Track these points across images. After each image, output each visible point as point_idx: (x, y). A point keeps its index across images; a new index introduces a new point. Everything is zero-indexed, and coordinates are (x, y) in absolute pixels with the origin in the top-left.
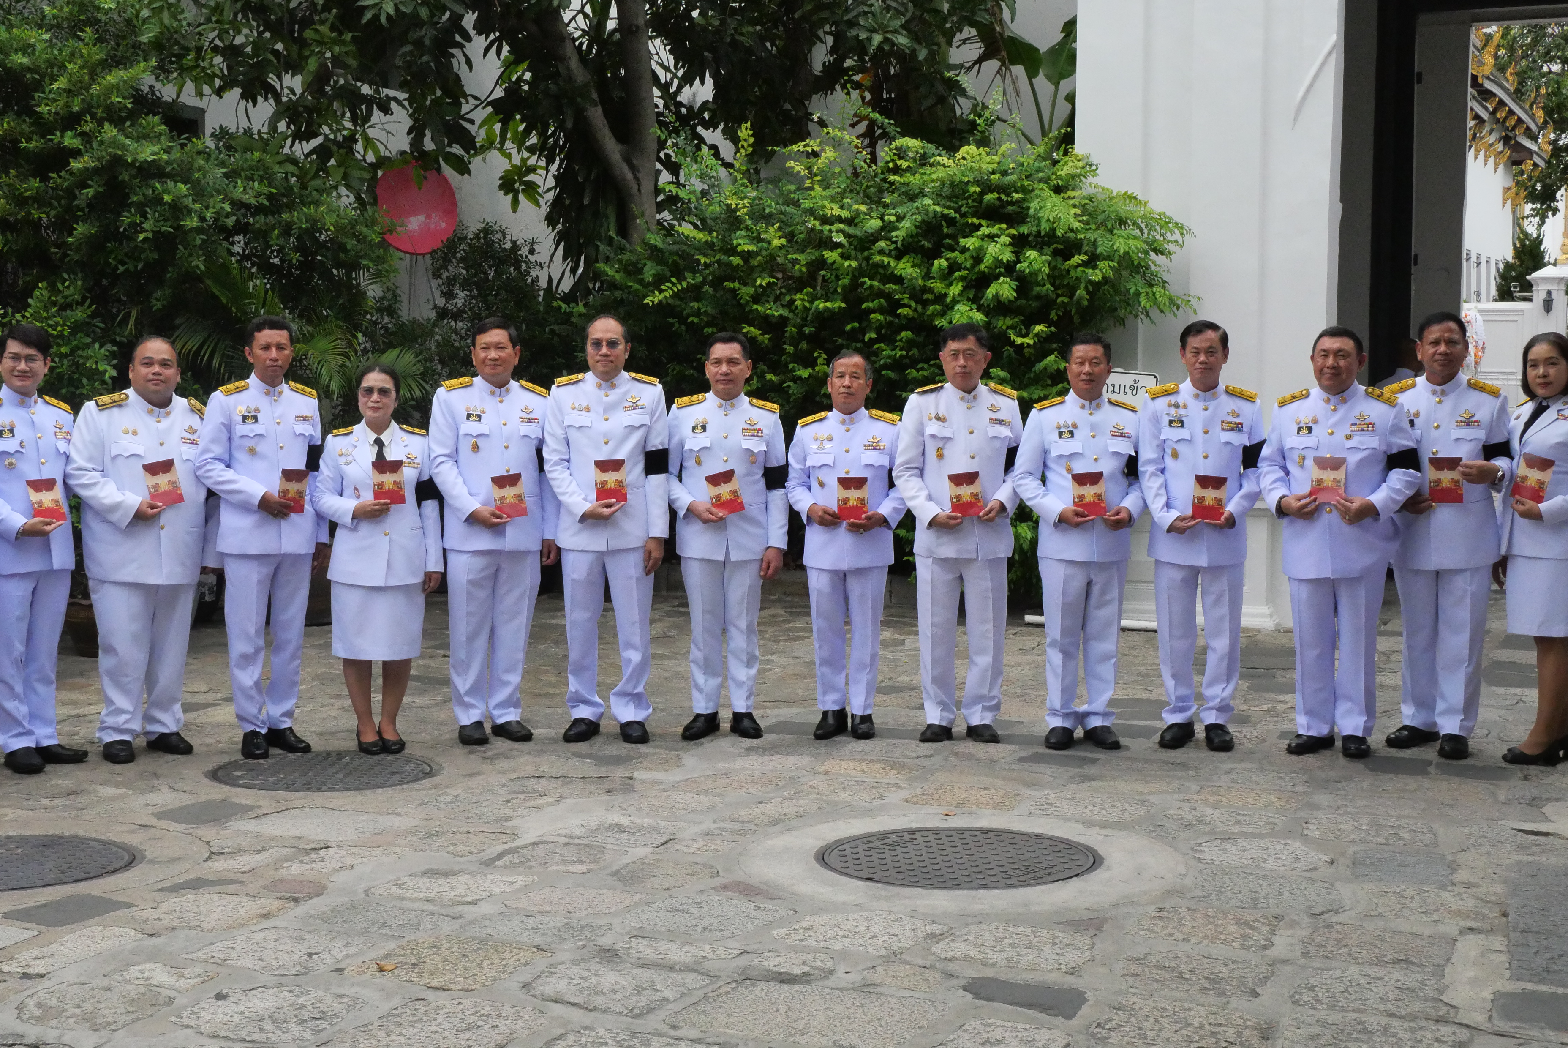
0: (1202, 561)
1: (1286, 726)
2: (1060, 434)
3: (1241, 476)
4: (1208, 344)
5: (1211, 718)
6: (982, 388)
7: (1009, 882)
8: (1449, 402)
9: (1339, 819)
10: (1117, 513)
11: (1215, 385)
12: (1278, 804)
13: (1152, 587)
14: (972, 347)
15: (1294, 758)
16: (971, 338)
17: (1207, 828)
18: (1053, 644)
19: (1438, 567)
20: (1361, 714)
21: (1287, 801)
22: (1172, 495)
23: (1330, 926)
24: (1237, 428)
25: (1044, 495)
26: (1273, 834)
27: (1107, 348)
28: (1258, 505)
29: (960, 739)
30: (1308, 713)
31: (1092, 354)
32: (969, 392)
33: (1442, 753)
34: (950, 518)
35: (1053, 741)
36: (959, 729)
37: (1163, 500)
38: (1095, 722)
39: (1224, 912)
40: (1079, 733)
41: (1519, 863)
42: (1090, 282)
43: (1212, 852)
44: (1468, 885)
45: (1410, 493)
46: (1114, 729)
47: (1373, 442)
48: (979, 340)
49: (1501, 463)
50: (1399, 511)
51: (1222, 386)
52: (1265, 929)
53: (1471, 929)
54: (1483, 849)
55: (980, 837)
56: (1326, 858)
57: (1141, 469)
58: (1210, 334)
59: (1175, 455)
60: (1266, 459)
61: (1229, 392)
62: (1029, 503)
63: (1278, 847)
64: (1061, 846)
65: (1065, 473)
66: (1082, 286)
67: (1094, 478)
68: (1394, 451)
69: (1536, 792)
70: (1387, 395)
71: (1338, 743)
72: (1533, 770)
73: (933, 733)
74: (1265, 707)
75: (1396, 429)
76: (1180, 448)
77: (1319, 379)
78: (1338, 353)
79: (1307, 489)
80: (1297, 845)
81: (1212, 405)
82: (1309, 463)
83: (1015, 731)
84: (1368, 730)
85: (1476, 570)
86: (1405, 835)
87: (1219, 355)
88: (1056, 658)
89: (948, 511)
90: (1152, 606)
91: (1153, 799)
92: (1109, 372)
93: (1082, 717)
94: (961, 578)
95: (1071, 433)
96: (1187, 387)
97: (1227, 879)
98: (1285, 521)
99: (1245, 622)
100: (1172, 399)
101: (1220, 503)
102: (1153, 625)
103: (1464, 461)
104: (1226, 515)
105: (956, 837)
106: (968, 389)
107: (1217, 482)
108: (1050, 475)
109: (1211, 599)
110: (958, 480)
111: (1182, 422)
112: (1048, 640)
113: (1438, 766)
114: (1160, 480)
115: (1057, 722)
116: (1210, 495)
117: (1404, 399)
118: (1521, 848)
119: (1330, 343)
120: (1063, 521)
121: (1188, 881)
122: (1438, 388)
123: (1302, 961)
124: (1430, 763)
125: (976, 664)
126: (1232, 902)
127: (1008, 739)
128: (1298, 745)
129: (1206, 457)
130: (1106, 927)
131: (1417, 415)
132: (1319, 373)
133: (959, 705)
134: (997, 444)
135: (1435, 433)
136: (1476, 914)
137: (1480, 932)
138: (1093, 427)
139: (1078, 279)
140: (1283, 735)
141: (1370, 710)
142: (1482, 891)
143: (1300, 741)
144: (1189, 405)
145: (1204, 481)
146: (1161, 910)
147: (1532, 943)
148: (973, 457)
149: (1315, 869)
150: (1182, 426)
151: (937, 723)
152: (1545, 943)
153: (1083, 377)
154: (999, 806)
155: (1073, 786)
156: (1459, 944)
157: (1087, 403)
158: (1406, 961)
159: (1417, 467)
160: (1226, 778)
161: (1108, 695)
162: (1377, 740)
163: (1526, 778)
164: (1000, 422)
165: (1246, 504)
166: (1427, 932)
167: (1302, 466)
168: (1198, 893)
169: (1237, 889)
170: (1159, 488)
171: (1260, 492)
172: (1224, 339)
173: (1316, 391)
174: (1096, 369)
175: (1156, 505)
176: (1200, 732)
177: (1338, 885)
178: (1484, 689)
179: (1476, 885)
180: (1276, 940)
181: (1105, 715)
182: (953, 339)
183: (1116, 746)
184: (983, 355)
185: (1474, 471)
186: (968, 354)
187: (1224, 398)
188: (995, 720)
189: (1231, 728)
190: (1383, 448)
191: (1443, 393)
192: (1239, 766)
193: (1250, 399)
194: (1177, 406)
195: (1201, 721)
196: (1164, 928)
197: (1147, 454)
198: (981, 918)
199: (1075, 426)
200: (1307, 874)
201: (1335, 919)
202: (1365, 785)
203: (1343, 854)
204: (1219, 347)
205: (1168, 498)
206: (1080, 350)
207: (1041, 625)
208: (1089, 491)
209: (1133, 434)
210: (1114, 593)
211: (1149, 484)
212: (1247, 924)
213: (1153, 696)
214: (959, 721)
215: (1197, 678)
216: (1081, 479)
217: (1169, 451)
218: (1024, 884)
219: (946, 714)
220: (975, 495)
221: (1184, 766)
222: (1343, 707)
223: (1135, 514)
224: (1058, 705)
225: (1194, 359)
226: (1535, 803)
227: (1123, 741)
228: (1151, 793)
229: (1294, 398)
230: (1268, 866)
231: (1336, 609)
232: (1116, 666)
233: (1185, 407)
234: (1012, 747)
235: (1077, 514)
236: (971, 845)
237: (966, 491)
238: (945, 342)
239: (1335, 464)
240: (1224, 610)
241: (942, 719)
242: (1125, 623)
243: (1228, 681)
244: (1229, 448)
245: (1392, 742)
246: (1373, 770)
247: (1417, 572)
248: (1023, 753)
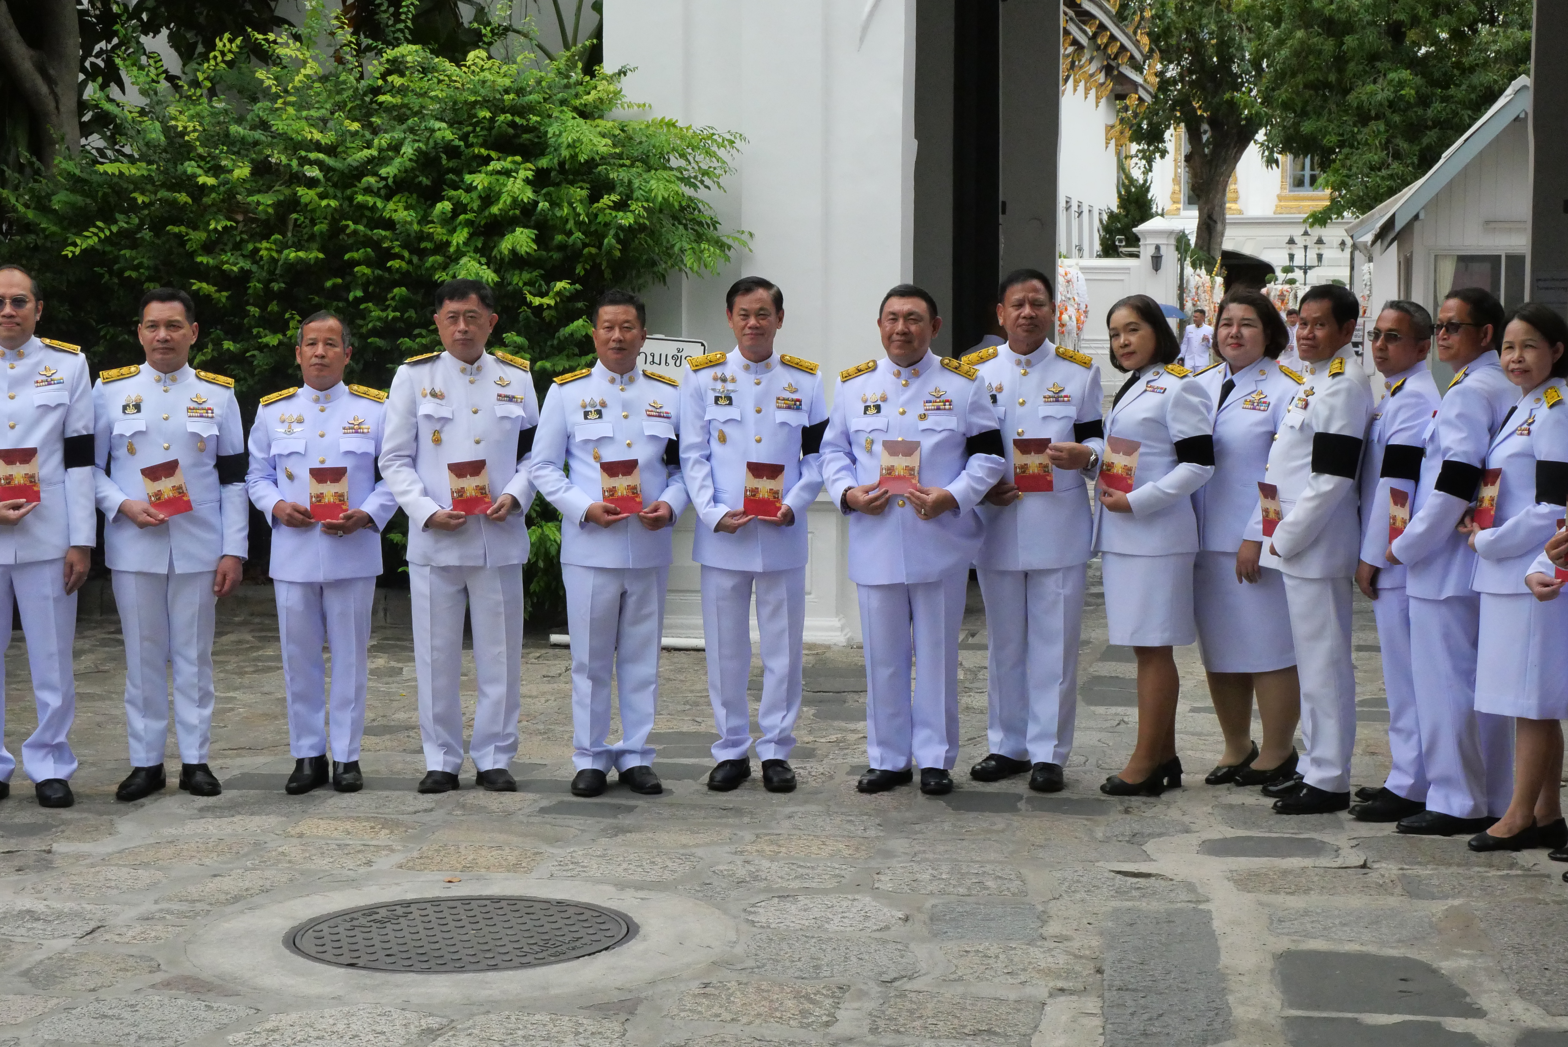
0: (757, 566)
1: (857, 760)
2: (586, 415)
3: (800, 463)
4: (758, 306)
5: (770, 753)
6: (487, 358)
7: (524, 960)
8: (1035, 375)
9: (916, 867)
10: (656, 510)
11: (769, 354)
12: (846, 853)
13: (697, 598)
14: (475, 308)
15: (866, 797)
16: (473, 296)
17: (763, 885)
18: (580, 669)
19: (1027, 568)
20: (941, 743)
21: (857, 849)
22: (718, 486)
23: (902, 995)
24: (795, 405)
25: (568, 489)
26: (840, 889)
27: (641, 309)
28: (821, 497)
29: (469, 787)
30: (881, 743)
31: (622, 317)
32: (472, 362)
33: (1035, 786)
34: (451, 516)
35: (581, 786)
36: (467, 775)
37: (710, 492)
38: (632, 762)
39: (781, 985)
40: (613, 776)
41: (1116, 910)
42: (621, 227)
43: (768, 914)
44: (1060, 939)
45: (993, 481)
46: (654, 770)
47: (950, 422)
48: (483, 299)
49: (1093, 444)
50: (982, 503)
51: (776, 355)
52: (828, 1002)
53: (1062, 990)
54: (1078, 896)
55: (491, 907)
56: (900, 915)
57: (682, 455)
58: (761, 293)
59: (723, 439)
60: (830, 444)
61: (784, 363)
62: (549, 499)
63: (845, 904)
64: (588, 914)
65: (592, 461)
66: (612, 232)
67: (628, 467)
68: (975, 433)
69: (1136, 827)
70: (965, 367)
71: (917, 778)
72: (1135, 801)
73: (436, 782)
74: (833, 738)
75: (976, 407)
76: (728, 430)
77: (887, 348)
78: (908, 316)
79: (876, 479)
80: (866, 901)
81: (765, 378)
82: (878, 448)
83: (537, 775)
84: (950, 761)
85: (1066, 570)
86: (990, 883)
87: (773, 318)
88: (583, 685)
89: (448, 508)
90: (700, 621)
91: (700, 852)
92: (644, 338)
93: (616, 757)
94: (465, 590)
95: (599, 413)
96: (735, 357)
97: (784, 946)
98: (851, 517)
99: (808, 636)
100: (718, 371)
101: (776, 496)
102: (700, 643)
103: (1053, 443)
104: (783, 509)
105: (460, 909)
106: (471, 360)
107: (771, 471)
108: (574, 464)
109: (767, 611)
110: (460, 470)
111: (730, 399)
112: (574, 665)
113: (1029, 800)
114: (706, 469)
115: (586, 764)
116: (765, 486)
117: (986, 371)
118: (1120, 893)
119: (900, 305)
120: (590, 520)
121: (739, 950)
122: (1023, 358)
123: (870, 1038)
124: (1020, 797)
125: (486, 696)
126: (790, 972)
127: (527, 786)
128: (870, 782)
129: (759, 441)
130: (640, 1010)
131: (1000, 389)
132: (888, 340)
133: (467, 746)
134: (507, 425)
135: (1020, 410)
136: (1068, 972)
137: (1072, 992)
138: (625, 406)
139: (606, 225)
140: (853, 770)
141: (952, 738)
142: (1076, 944)
143: (872, 777)
144: (738, 378)
145: (757, 469)
146: (706, 985)
147: (1129, 1003)
148: (478, 442)
149: (887, 928)
150: (730, 404)
151: (439, 768)
152: (1142, 1001)
153: (613, 345)
154: (515, 868)
155: (604, 841)
156: (1047, 1008)
157: (617, 376)
158: (989, 1032)
159: (1001, 452)
160: (786, 824)
161: (647, 729)
162: (960, 773)
163: (1127, 811)
164: (511, 399)
165: (806, 496)
166: (1013, 996)
167: (870, 451)
168: (750, 963)
169: (797, 957)
170: (704, 479)
171: (822, 483)
172: (778, 299)
173: (885, 362)
174: (628, 336)
175: (701, 499)
176: (756, 770)
177: (912, 946)
178: (1082, 709)
179: (1067, 939)
180: (841, 1014)
181: (644, 753)
182: (452, 298)
183: (657, 790)
184: (488, 318)
185: (1064, 455)
186: (470, 317)
187: (779, 369)
188: (511, 763)
189: (793, 764)
190: (962, 429)
191: (1029, 364)
192: (802, 809)
193: (809, 371)
194: (724, 380)
195: (757, 756)
196: (709, 1007)
197: (690, 437)
198: (490, 1007)
199: (604, 405)
200: (878, 935)
201: (908, 986)
202: (947, 826)
203: (919, 909)
204: (772, 310)
205: (716, 490)
206: (608, 312)
207: (567, 647)
208: (622, 483)
209: (673, 413)
210: (653, 607)
211: (693, 474)
212: (807, 997)
213: (702, 728)
214: (467, 765)
215: (752, 706)
216: (611, 469)
217: (715, 434)
218: (542, 962)
219: (451, 759)
220: (481, 489)
221: (738, 812)
222: (921, 735)
223: (677, 509)
224: (586, 743)
225: (743, 323)
226: (1136, 839)
227: (665, 784)
228: (697, 846)
229: (859, 371)
230: (832, 927)
231: (911, 618)
232: (657, 695)
233: (733, 380)
234: (530, 796)
235: (608, 511)
236: (479, 918)
237: (470, 484)
238: (441, 303)
239: (908, 448)
240: (783, 622)
241: (445, 763)
242: (666, 641)
243: (788, 710)
244: (786, 429)
245: (980, 775)
246: (956, 808)
247: (1004, 573)
248: (545, 803)
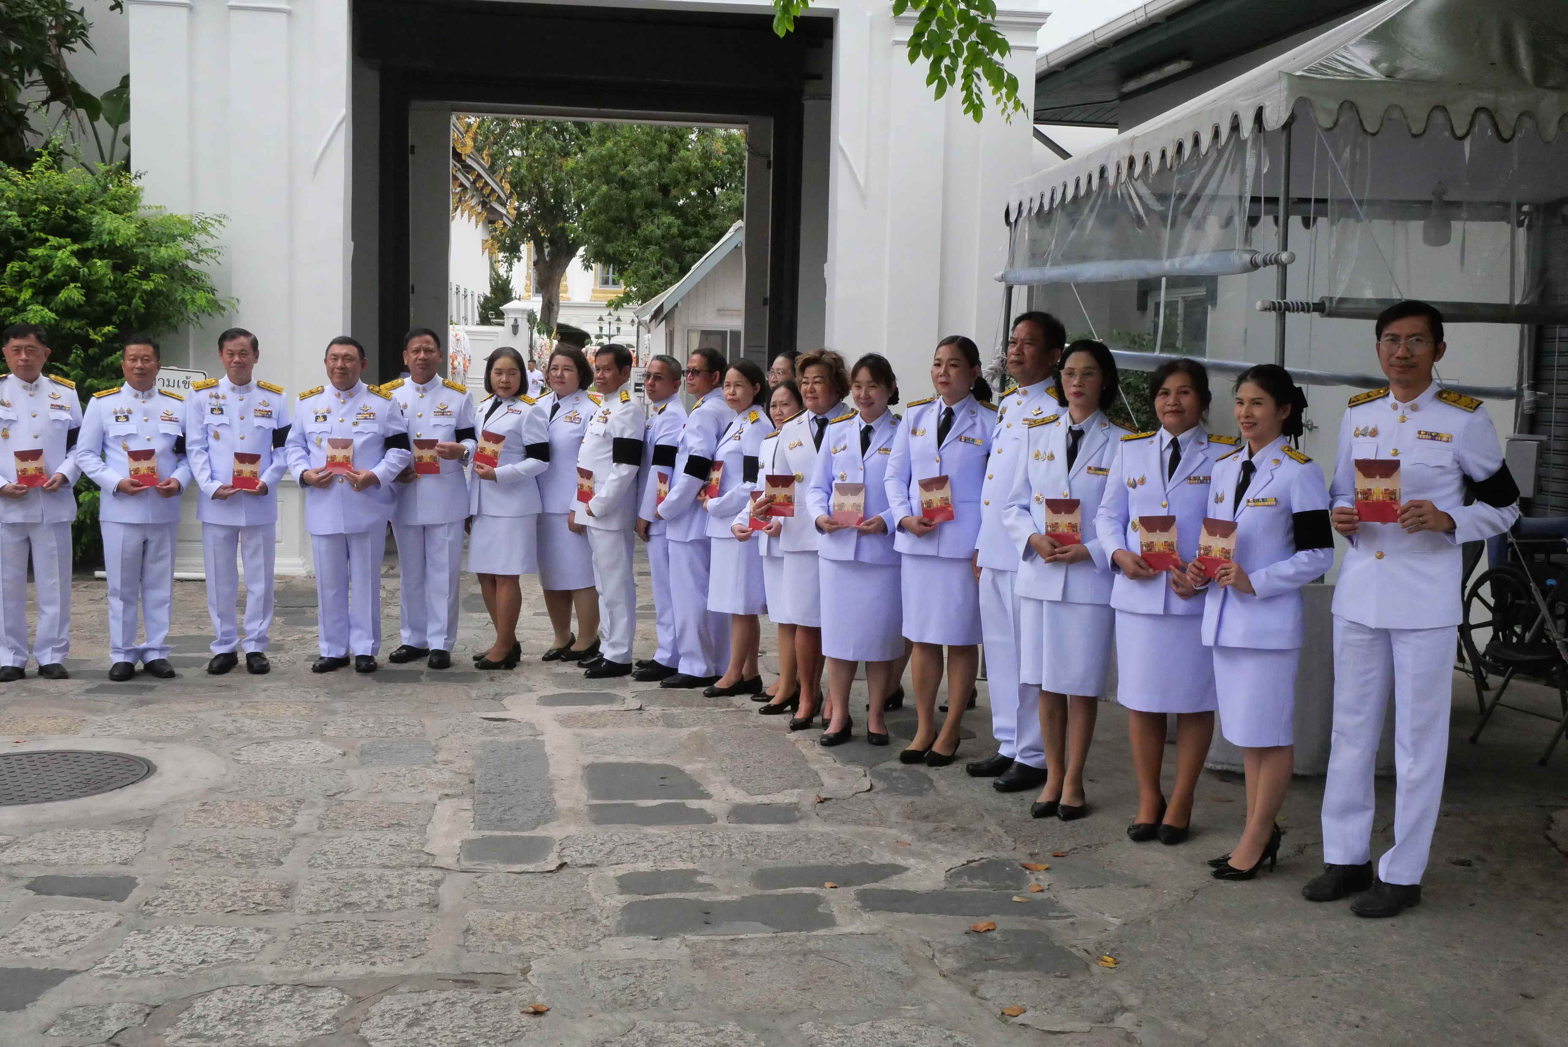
0: (241, 521)
1: (312, 651)
2: (117, 418)
3: (271, 454)
4: (240, 348)
5: (251, 648)
6: (43, 379)
7: (71, 793)
8: (428, 397)
9: (351, 720)
10: (168, 483)
11: (249, 381)
12: (304, 712)
13: (199, 546)
14: (33, 344)
15: (318, 675)
16: (32, 336)
17: (245, 736)
18: (114, 593)
19: (424, 523)
20: (369, 638)
21: (311, 710)
22: (215, 468)
23: (341, 803)
24: (268, 415)
25: (103, 470)
26: (299, 736)
27: (156, 348)
28: (286, 478)
29: (33, 677)
30: (328, 639)
31: (144, 353)
32: (31, 382)
33: (431, 665)
34: (16, 488)
35: (116, 673)
36: (32, 668)
37: (207, 473)
38: (153, 656)
39: (257, 801)
40: (139, 666)
41: (484, 743)
42: (145, 291)
43: (249, 754)
44: (447, 762)
45: (402, 467)
46: (170, 662)
47: (374, 428)
48: (39, 338)
49: (468, 444)
50: (394, 481)
51: (254, 381)
52: (289, 811)
53: (447, 795)
54: (459, 735)
55: (47, 758)
56: (340, 751)
57: (188, 448)
58: (243, 339)
59: (217, 437)
60: (292, 441)
61: (259, 386)
62: (90, 476)
63: (302, 746)
64: (120, 760)
65: (121, 450)
66: (138, 295)
67: (148, 454)
68: (390, 435)
69: (498, 690)
70: (384, 392)
71: (353, 662)
72: (496, 673)
73: (8, 674)
74: (296, 637)
75: (391, 418)
76: (220, 430)
77: (331, 378)
78: (345, 357)
79: (323, 464)
80: (317, 743)
81: (246, 396)
82: (325, 444)
83: (83, 667)
84: (375, 650)
85: (451, 524)
86: (401, 729)
87: (251, 356)
88: (117, 604)
89: (14, 482)
90: (201, 560)
91: (201, 715)
92: (159, 368)
93: (141, 653)
94: (28, 540)
95: (127, 417)
96: (225, 382)
97: (261, 776)
98: (307, 490)
99: (278, 570)
100: (213, 391)
101: (255, 476)
102: (202, 575)
103: (440, 442)
104: (260, 484)
105: (25, 760)
106: (29, 379)
107: (252, 459)
108: (108, 452)
109: (248, 553)
110: (22, 456)
111: (221, 410)
112: (108, 591)
113: (428, 674)
114: (205, 457)
115: (120, 658)
116: (247, 469)
117: (396, 394)
118: (486, 731)
119: (339, 349)
120: (121, 491)
121: (228, 780)
122: (421, 386)
123: (318, 833)
124: (422, 673)
125: (43, 612)
126: (264, 792)
127: (77, 675)
128: (321, 666)
129: (242, 438)
130: (156, 823)
131: (405, 406)
132: (331, 372)
133: (31, 649)
134: (58, 426)
135: (418, 420)
136: (451, 784)
137: (454, 796)
138: (146, 413)
139: (134, 290)
140: (310, 658)
141: (376, 635)
142: (457, 765)
143: (322, 662)
144: (227, 396)
145: (241, 458)
146: (204, 804)
147: (491, 801)
148: (36, 437)
149: (331, 761)
150: (222, 413)
151: (10, 665)
152: (500, 800)
153: (136, 371)
154: (65, 731)
155: (133, 710)
156: (438, 807)
157: (140, 393)
158: (399, 824)
159: (408, 448)
160: (263, 695)
161: (164, 633)
162: (382, 658)
163: (492, 679)
164: (61, 408)
165: (276, 475)
166: (415, 801)
167: (319, 447)
168: (236, 788)
169: (268, 782)
170: (205, 463)
171: (287, 467)
172: (255, 344)
173: (329, 387)
174: (147, 365)
175: (202, 478)
176: (242, 659)
177: (348, 772)
178: (462, 614)
179: (452, 762)
180: (298, 818)
181: (161, 650)
182: (15, 337)
183: (171, 675)
184: (43, 351)
185: (447, 450)
186: (30, 350)
187: (256, 391)
188: (64, 659)
189: (268, 655)
190: (382, 432)
191: (425, 390)
192: (273, 685)
193: (278, 392)
194: (217, 397)
195: (243, 650)
196: (206, 818)
197: (193, 436)
198: (44, 827)
199: (130, 412)
200: (325, 765)
201: (344, 798)
202: (373, 693)
203: (353, 748)
204: (251, 351)
205: (212, 472)
206: (133, 349)
207: (104, 579)
208: (143, 466)
209: (180, 419)
210: (167, 550)
211: (196, 460)
212: (275, 809)
213: (204, 633)
214: (31, 662)
215: (239, 617)
216: (136, 456)
217: (212, 433)
218: (86, 794)
219: (18, 657)
220: (40, 470)
221: (229, 687)
222: (355, 634)
223: (184, 484)
224: (120, 644)
225: (229, 360)
226: (497, 697)
227: (177, 671)
228: (199, 711)
229: (312, 393)
230: (293, 762)
231: (348, 556)
232: (171, 611)
233: (224, 397)
234: (79, 681)
235: (134, 485)
236: (39, 766)
237: (31, 466)
238: (8, 339)
239: (346, 444)
240: (260, 560)
241: (14, 661)
242: (177, 575)
243: (264, 618)
244: (261, 431)
245: (395, 659)
246: (378, 681)
247: (408, 527)
248: (89, 686)
